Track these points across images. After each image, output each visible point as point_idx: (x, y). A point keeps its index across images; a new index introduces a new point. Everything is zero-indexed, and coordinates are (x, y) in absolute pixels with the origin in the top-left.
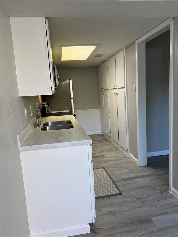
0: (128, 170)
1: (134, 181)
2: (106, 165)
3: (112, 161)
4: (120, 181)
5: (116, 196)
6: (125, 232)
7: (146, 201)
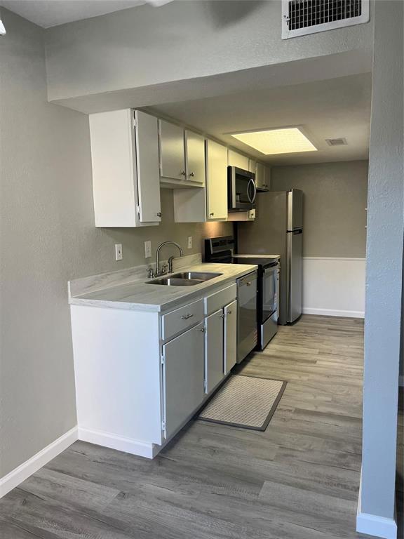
0: (330, 399)
1: (314, 419)
2: (298, 378)
3: (320, 374)
4: (290, 411)
5: (248, 430)
6: (199, 479)
7: (293, 456)
